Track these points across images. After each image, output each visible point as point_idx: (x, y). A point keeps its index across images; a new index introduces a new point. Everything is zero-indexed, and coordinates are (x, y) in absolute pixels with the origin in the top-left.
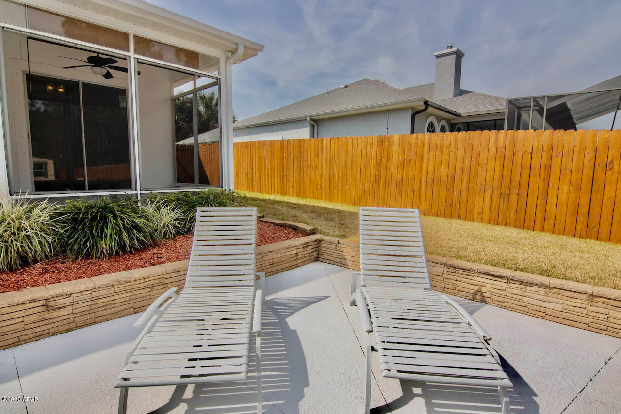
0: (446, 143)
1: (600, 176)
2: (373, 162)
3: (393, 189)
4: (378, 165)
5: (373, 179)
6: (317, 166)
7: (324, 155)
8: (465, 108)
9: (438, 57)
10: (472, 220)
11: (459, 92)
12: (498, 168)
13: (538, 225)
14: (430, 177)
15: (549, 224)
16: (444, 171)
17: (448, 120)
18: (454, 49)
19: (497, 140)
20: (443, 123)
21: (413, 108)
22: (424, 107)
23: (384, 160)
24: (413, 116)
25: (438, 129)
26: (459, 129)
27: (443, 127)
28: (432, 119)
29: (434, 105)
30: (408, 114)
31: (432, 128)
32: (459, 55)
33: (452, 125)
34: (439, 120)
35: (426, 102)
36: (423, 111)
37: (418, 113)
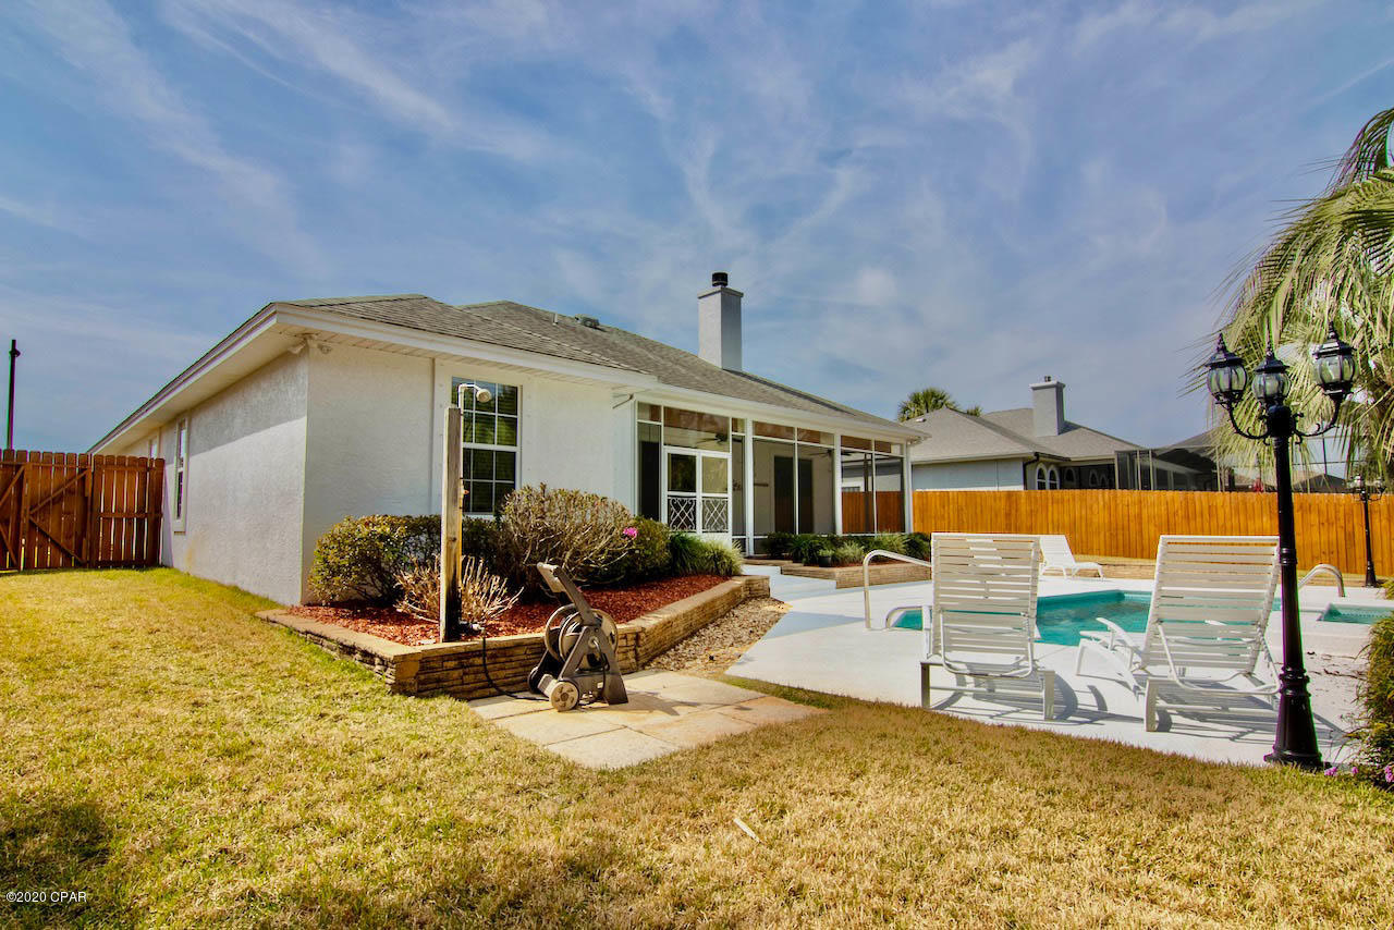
0: (1066, 498)
1: (1172, 520)
4: (1008, 515)
6: (943, 517)
7: (951, 506)
8: (1076, 450)
9: (1035, 389)
10: (1093, 554)
11: (1065, 427)
12: (1107, 515)
13: (1139, 554)
14: (1056, 523)
15: (1146, 553)
16: (1066, 519)
17: (1055, 464)
18: (1053, 382)
19: (1103, 496)
20: (1052, 467)
21: (1024, 458)
22: (1035, 458)
23: (1013, 512)
24: (1024, 466)
25: (1047, 475)
26: (1070, 473)
27: (1052, 473)
28: (1041, 466)
29: (1044, 455)
30: (1020, 466)
31: (1041, 474)
32: (1059, 388)
33: (1061, 470)
34: (1048, 465)
35: (1037, 454)
36: (1033, 462)
37: (1030, 463)
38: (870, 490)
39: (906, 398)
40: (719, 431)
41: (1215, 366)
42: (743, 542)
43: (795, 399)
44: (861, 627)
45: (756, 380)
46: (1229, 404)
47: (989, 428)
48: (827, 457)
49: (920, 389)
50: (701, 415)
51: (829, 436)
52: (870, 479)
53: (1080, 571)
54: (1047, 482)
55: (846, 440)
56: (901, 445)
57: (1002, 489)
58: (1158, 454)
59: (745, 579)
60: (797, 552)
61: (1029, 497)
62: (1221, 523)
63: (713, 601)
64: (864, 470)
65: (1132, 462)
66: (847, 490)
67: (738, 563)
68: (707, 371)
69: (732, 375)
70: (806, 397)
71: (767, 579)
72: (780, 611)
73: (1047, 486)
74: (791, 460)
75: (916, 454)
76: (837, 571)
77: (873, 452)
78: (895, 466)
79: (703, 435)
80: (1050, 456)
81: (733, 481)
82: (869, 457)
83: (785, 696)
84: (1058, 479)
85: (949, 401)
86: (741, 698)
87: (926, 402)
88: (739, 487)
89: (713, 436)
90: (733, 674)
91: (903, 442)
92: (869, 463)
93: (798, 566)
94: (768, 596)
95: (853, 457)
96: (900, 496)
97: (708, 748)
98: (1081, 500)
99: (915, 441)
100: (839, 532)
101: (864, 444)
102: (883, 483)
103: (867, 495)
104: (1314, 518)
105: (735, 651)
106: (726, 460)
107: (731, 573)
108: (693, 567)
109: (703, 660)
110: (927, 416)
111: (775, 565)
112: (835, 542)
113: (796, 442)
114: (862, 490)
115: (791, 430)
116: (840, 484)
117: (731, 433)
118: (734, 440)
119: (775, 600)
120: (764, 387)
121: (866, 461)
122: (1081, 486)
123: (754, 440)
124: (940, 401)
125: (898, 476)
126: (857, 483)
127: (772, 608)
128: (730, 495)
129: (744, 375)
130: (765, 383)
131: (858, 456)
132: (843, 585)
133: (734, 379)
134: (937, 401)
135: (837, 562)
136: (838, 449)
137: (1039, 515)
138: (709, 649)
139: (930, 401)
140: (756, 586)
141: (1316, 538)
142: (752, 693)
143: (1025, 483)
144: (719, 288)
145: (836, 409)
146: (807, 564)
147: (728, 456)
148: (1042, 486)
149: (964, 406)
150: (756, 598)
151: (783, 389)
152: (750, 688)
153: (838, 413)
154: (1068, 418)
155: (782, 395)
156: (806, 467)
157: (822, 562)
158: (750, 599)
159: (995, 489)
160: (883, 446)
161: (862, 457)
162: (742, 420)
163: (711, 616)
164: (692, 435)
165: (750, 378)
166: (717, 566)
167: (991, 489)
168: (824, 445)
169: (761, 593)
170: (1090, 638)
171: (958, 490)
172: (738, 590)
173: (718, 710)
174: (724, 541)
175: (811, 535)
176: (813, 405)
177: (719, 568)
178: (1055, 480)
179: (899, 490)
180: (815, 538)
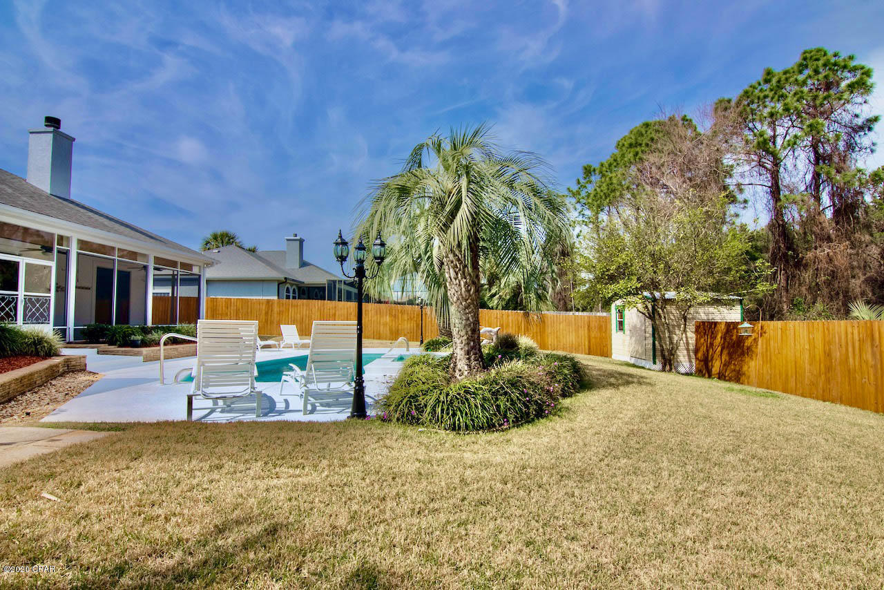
2: (264, 312)
3: (275, 325)
4: (267, 313)
5: (264, 320)
8: (308, 277)
9: (288, 240)
11: (303, 264)
16: (298, 316)
17: (296, 285)
18: (298, 238)
20: (294, 287)
21: (278, 281)
22: (285, 280)
23: (270, 311)
24: (278, 285)
25: (291, 291)
26: (303, 290)
27: (294, 290)
28: (288, 285)
29: (290, 279)
30: (276, 284)
31: (288, 290)
32: (301, 242)
33: (299, 288)
34: (292, 285)
35: (286, 278)
36: (284, 282)
37: (281, 283)
38: (175, 295)
39: (209, 236)
40: (45, 245)
41: (337, 244)
42: (64, 332)
43: (117, 226)
44: (158, 385)
45: (83, 207)
46: (341, 262)
47: (260, 260)
48: (143, 271)
49: (219, 231)
50: (26, 230)
51: (145, 256)
52: (176, 288)
53: (303, 344)
54: (291, 295)
55: (158, 260)
56: (200, 267)
57: (264, 298)
58: (347, 282)
59: (63, 358)
60: (112, 338)
61: (279, 303)
62: (370, 319)
63: (31, 374)
64: (172, 281)
65: (335, 286)
66: (155, 295)
67: (57, 346)
68: (35, 194)
69: (60, 200)
70: (127, 226)
71: (84, 357)
72: (94, 379)
73: (291, 297)
74: (112, 271)
75: (210, 273)
76: (145, 350)
77: (179, 270)
78: (196, 281)
79: (28, 245)
80: (293, 280)
81: (57, 284)
82: (176, 273)
83: (90, 429)
84: (297, 293)
85: (237, 241)
86: (52, 435)
87: (222, 239)
88: (62, 289)
89: (39, 247)
90: (47, 421)
91: (200, 264)
92: (176, 277)
93: (112, 348)
94: (84, 370)
95: (163, 272)
96: (198, 300)
97: (22, 464)
98: (307, 306)
99: (210, 264)
100: (150, 323)
101: (173, 264)
102: (185, 291)
103: (174, 298)
104: (406, 317)
105: (51, 407)
106: (51, 267)
107: (50, 353)
108: (12, 350)
109: (19, 416)
110: (221, 249)
111: (93, 348)
112: (145, 331)
113: (117, 258)
114: (170, 295)
115: (113, 248)
116: (151, 290)
117: (56, 246)
118: (59, 252)
119: (91, 372)
120: (90, 214)
121: (173, 275)
122: (309, 298)
123: (79, 254)
124: (231, 240)
125: (197, 287)
126: (167, 290)
127: (87, 378)
128: (53, 294)
129: (72, 202)
130: (91, 211)
131: (168, 271)
132: (148, 359)
133: (62, 202)
134: (229, 240)
135: (145, 344)
136: (151, 265)
137: (284, 314)
138: (26, 408)
139: (225, 239)
140: (73, 363)
141: (406, 326)
142: (64, 430)
143: (278, 296)
144: (51, 129)
145: (152, 237)
146: (120, 346)
147: (53, 264)
148: (288, 297)
149: (248, 245)
150: (73, 372)
151: (107, 217)
152: (62, 427)
153: (152, 240)
154: (305, 259)
155: (106, 222)
156: (125, 277)
157: (134, 344)
158: (68, 372)
159: (261, 298)
160: (187, 266)
161: (171, 273)
162: (68, 238)
163: (29, 386)
164: (16, 245)
165: (78, 205)
166: (36, 349)
167: (258, 298)
168: (140, 262)
169: (78, 368)
170: (287, 375)
171: (237, 297)
172: (57, 366)
173: (32, 444)
174: (47, 330)
175: (126, 326)
176: (133, 233)
177: (39, 349)
178: (295, 294)
179: (197, 296)
180: (129, 327)
